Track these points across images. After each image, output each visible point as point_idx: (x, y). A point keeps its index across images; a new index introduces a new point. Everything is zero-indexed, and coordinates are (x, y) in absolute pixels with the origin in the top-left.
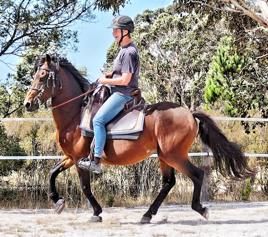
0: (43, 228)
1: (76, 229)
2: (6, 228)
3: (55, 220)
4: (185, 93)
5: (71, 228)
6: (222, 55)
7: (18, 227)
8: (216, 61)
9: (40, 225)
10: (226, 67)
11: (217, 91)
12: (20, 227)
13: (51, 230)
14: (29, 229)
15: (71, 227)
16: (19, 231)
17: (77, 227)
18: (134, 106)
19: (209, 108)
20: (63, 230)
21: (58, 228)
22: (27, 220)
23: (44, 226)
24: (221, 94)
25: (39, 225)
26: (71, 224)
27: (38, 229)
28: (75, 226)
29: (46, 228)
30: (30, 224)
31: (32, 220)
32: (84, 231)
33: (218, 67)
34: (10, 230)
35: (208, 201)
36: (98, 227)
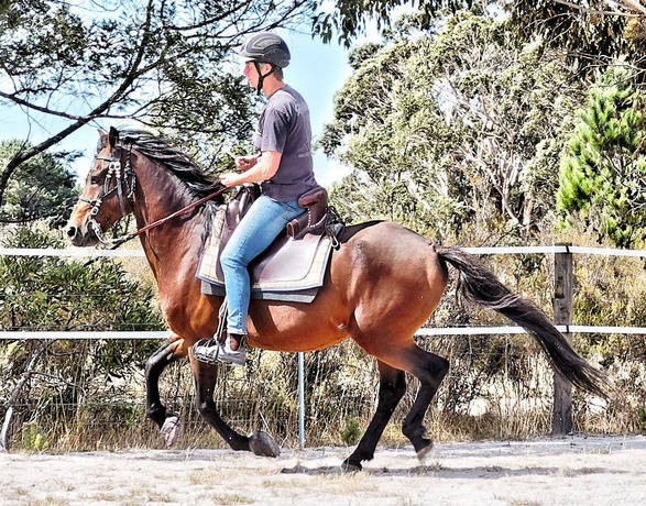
0: (203, 492)
1: (277, 495)
2: (122, 491)
3: (230, 475)
4: (510, 187)
5: (267, 493)
6: (598, 106)
7: (148, 491)
8: (585, 120)
9: (198, 486)
10: (607, 134)
11: (587, 185)
12: (153, 490)
13: (222, 497)
14: (172, 495)
15: (266, 490)
16: (151, 500)
17: (280, 490)
18: (310, 226)
19: (567, 223)
20: (249, 497)
21: (238, 492)
22: (166, 474)
23: (206, 489)
24: (594, 194)
25: (194, 487)
26: (266, 484)
27: (194, 494)
28: (276, 489)
29: (211, 492)
30: (174, 484)
31: (179, 474)
32: (295, 500)
33: (589, 133)
34: (131, 497)
35: (567, 433)
36: (326, 491)
